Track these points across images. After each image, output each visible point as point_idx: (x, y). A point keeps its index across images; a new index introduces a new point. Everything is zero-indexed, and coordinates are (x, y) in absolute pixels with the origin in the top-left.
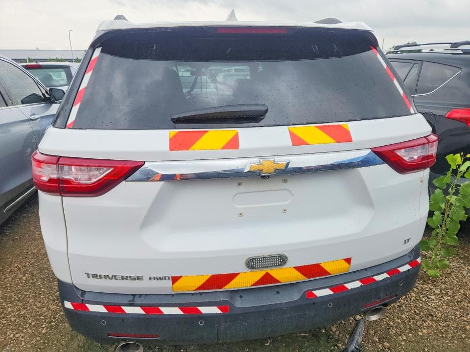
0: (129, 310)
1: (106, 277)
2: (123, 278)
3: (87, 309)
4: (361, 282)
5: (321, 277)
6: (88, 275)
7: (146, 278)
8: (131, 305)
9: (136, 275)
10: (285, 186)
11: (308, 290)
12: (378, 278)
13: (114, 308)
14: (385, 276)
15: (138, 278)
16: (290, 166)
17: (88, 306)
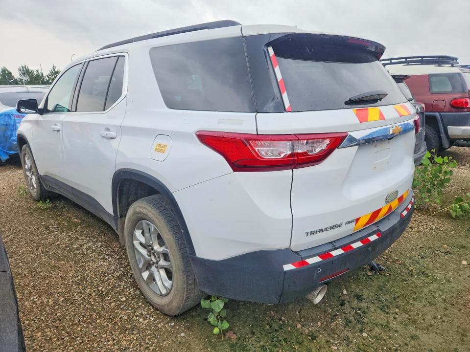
0: (335, 253)
1: (321, 230)
2: (332, 228)
3: (307, 263)
6: (307, 234)
7: (344, 224)
8: (336, 249)
9: (338, 223)
13: (325, 255)
15: (340, 225)
17: (307, 261)
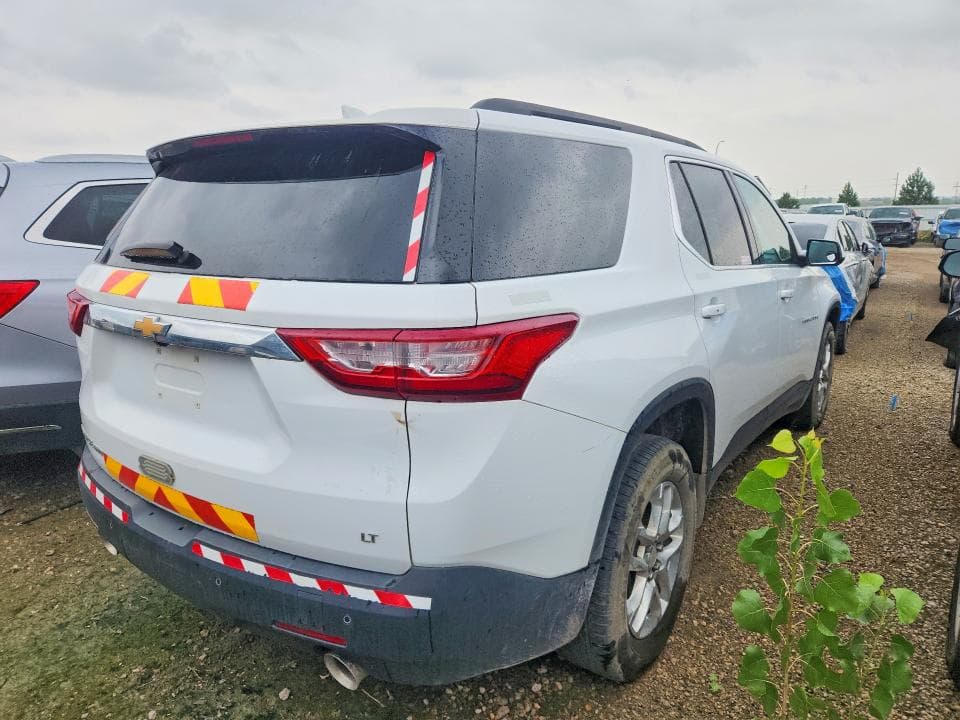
4: (267, 569)
5: (215, 529)
10: (195, 366)
11: (196, 540)
12: (299, 580)
14: (312, 583)
16: (172, 331)
